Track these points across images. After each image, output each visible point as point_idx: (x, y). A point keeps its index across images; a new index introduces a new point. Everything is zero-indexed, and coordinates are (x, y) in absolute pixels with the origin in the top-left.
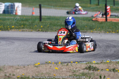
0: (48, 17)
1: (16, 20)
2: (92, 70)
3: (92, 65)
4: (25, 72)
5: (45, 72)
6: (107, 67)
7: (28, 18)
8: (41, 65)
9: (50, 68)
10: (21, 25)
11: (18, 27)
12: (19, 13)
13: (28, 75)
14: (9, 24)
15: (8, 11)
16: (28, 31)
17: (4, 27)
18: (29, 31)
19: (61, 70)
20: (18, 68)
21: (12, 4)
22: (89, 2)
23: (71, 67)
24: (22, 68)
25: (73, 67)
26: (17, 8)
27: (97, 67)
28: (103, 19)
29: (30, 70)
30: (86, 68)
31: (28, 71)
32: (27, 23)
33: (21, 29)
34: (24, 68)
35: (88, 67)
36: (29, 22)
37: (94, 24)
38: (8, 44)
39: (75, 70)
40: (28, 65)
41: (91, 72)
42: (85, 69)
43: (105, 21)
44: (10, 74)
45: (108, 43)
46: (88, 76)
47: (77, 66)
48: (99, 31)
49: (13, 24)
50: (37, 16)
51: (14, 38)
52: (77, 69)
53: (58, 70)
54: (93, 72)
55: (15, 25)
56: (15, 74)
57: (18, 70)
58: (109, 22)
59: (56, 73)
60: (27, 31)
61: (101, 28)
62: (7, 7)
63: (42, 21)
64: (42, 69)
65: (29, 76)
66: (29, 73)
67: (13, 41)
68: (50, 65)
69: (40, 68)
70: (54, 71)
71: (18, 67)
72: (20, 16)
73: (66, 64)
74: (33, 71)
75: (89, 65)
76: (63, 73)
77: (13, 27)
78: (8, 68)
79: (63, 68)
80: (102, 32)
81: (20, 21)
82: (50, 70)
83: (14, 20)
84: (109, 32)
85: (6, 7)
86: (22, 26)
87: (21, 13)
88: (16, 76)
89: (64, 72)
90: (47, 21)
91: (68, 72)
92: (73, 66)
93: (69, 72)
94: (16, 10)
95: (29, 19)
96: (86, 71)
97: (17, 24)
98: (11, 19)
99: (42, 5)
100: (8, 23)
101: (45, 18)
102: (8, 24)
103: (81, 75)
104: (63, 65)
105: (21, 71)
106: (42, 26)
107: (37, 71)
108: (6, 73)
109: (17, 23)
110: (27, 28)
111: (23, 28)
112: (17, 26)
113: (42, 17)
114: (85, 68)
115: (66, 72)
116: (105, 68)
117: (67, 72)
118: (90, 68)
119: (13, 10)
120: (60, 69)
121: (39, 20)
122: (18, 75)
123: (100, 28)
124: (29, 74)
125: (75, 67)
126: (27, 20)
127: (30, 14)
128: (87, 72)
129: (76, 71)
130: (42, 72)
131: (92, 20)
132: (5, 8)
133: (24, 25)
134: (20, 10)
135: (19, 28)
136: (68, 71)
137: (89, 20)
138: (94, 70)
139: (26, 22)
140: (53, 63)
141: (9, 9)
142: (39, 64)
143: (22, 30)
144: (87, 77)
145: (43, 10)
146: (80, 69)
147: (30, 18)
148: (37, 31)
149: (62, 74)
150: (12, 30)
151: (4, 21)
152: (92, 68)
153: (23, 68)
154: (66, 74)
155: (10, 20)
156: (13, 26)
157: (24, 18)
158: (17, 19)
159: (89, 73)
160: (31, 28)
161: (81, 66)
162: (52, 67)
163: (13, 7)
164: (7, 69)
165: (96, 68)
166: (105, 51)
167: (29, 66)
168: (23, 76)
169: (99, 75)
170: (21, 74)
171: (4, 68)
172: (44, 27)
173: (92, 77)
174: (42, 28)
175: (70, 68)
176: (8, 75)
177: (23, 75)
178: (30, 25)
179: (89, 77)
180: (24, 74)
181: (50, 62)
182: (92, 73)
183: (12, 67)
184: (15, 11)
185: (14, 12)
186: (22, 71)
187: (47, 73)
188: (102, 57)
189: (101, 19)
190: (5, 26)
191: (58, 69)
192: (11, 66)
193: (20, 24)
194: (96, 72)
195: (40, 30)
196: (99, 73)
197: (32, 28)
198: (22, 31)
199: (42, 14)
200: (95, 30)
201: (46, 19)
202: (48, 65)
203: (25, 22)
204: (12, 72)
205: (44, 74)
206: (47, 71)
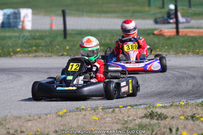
0: (78, 31)
1: (24, 38)
2: (156, 118)
3: (155, 110)
4: (41, 127)
5: (75, 124)
6: (181, 113)
7: (44, 34)
8: (68, 114)
9: (84, 119)
10: (32, 47)
11: (27, 50)
12: (28, 26)
13: (47, 131)
14: (11, 45)
15: (9, 23)
16: (44, 55)
17: (4, 51)
18: (46, 56)
19: (103, 120)
20: (30, 120)
21: (16, 11)
22: (147, 4)
23: (120, 115)
24: (36, 120)
25: (123, 115)
26: (24, 17)
27: (165, 114)
28: (172, 32)
29: (49, 123)
30: (146, 116)
31: (47, 123)
32: (42, 43)
33: (32, 53)
34: (40, 120)
35: (149, 114)
36: (46, 42)
37: (156, 40)
38: (11, 79)
39: (126, 119)
40: (46, 115)
41: (154, 121)
42: (144, 117)
43: (174, 35)
44: (16, 131)
45: (181, 71)
46: (149, 129)
47: (130, 114)
48: (165, 52)
49: (19, 45)
50: (60, 31)
51: (21, 68)
52: (129, 118)
53: (98, 121)
54: (157, 121)
55: (22, 46)
56: (24, 130)
57: (30, 124)
58: (183, 36)
59: (95, 126)
60: (42, 56)
61: (170, 47)
62: (8, 17)
63: (68, 38)
64: (71, 120)
65: (49, 132)
66: (48, 128)
67: (19, 74)
68: (84, 112)
69: (67, 119)
70: (90, 123)
71: (30, 118)
72: (29, 31)
73: (111, 110)
74: (54, 123)
75: (150, 111)
76: (106, 125)
77: (18, 50)
78: (11, 120)
79: (107, 117)
80: (171, 53)
81: (29, 39)
82: (85, 121)
83: (19, 38)
84: (183, 53)
85: (6, 16)
86: (34, 48)
87: (32, 26)
88: (26, 133)
89: (108, 125)
90: (76, 39)
91: (115, 124)
92: (123, 113)
93: (117, 123)
94: (23, 22)
95: (46, 36)
96: (146, 121)
97: (25, 45)
98: (15, 37)
99: (67, 11)
100: (10, 43)
101: (73, 32)
102: (9, 46)
103: (137, 127)
104: (105, 112)
105: (34, 125)
106: (68, 48)
107: (62, 123)
108: (9, 128)
109: (24, 42)
110: (42, 51)
111: (36, 51)
112: (26, 48)
113: (68, 32)
114: (143, 115)
115: (111, 124)
116: (178, 115)
117: (113, 123)
118: (151, 115)
119: (18, 20)
120: (101, 119)
121: (63, 36)
122: (29, 131)
123: (166, 47)
124: (49, 130)
125: (126, 115)
126: (41, 38)
127: (47, 27)
128: (147, 123)
129: (129, 121)
130: (70, 125)
131: (154, 34)
132: (4, 19)
133: (37, 46)
134: (29, 21)
135: (29, 52)
136: (115, 121)
137: (148, 34)
138: (160, 119)
139: (41, 41)
140: (89, 109)
141: (12, 21)
142: (65, 111)
143: (34, 54)
144: (147, 130)
145: (68, 19)
146: (135, 118)
147: (47, 33)
148: (59, 56)
149: (105, 127)
150: (17, 55)
151: (3, 40)
152: (156, 116)
153: (38, 120)
154: (112, 127)
155: (14, 39)
156: (18, 48)
157: (37, 34)
158: (24, 36)
159: (150, 125)
160: (48, 51)
161: (136, 112)
162: (86, 117)
163: (17, 16)
164: (10, 122)
165: (163, 114)
166: (177, 85)
167: (49, 116)
168: (37, 133)
169: (168, 127)
170: (35, 130)
171: (5, 120)
172: (71, 49)
173: (155, 132)
174: (68, 50)
175: (117, 117)
176: (12, 131)
177: (38, 131)
178: (48, 46)
179: (151, 131)
180: (40, 129)
181: (84, 108)
182: (156, 123)
183: (20, 118)
184: (21, 23)
185: (19, 25)
186: (36, 125)
187: (80, 126)
188: (172, 97)
189: (168, 32)
190: (5, 49)
191: (97, 119)
192: (17, 117)
193: (30, 44)
194: (162, 123)
195: (65, 53)
196: (169, 124)
197: (50, 50)
198: (35, 57)
199: (68, 27)
200: (158, 50)
201: (75, 34)
202: (80, 113)
203: (38, 41)
204: (20, 126)
205: (74, 128)
206: (79, 122)
